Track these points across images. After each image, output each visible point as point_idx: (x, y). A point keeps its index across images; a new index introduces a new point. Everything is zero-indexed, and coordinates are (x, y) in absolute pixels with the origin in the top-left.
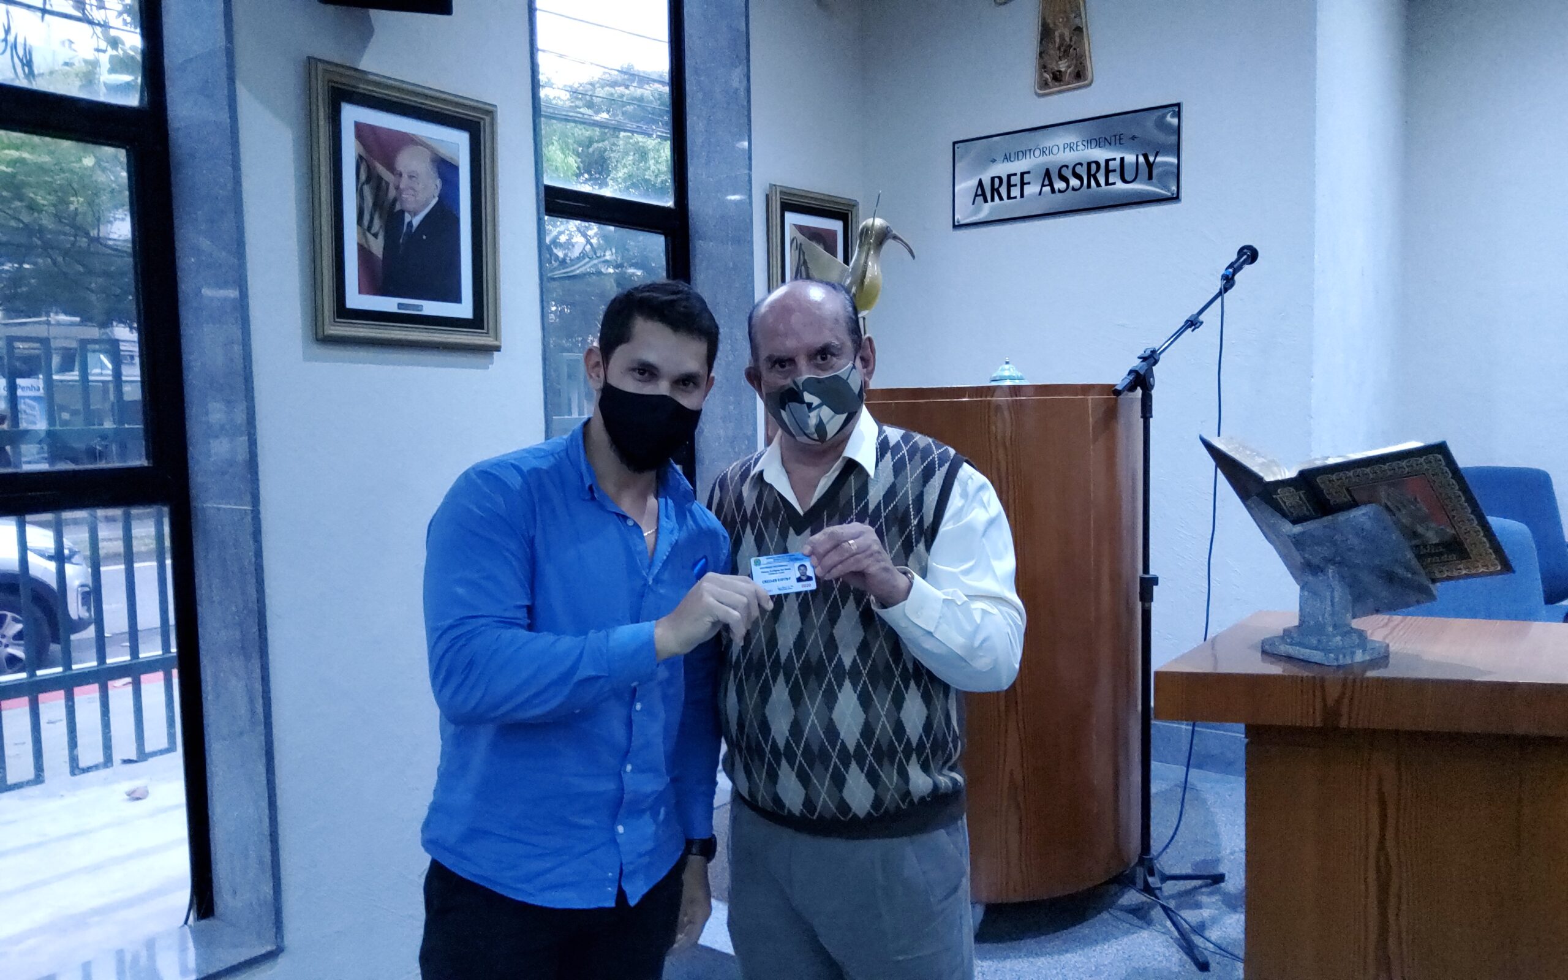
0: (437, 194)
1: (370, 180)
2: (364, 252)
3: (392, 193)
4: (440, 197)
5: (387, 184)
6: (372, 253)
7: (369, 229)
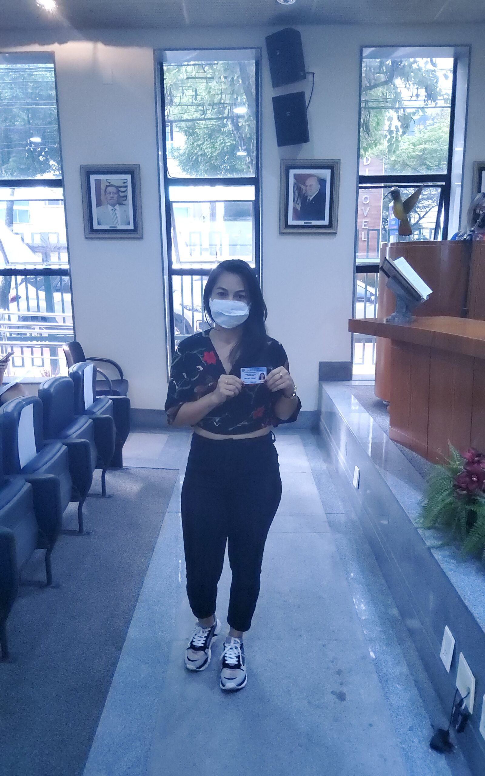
0: (319, 189)
1: (298, 188)
2: (295, 209)
3: (304, 192)
4: (319, 190)
5: (303, 189)
6: (297, 210)
7: (297, 202)
